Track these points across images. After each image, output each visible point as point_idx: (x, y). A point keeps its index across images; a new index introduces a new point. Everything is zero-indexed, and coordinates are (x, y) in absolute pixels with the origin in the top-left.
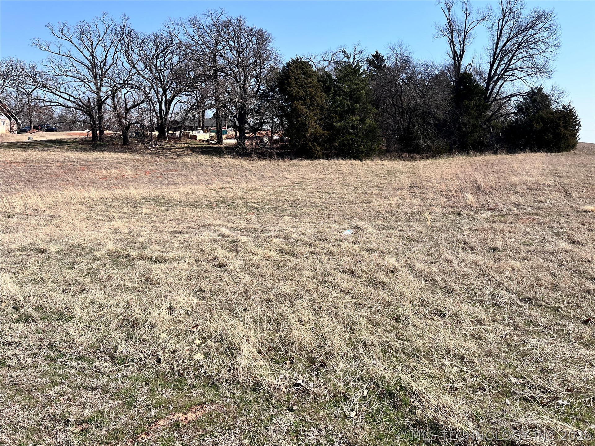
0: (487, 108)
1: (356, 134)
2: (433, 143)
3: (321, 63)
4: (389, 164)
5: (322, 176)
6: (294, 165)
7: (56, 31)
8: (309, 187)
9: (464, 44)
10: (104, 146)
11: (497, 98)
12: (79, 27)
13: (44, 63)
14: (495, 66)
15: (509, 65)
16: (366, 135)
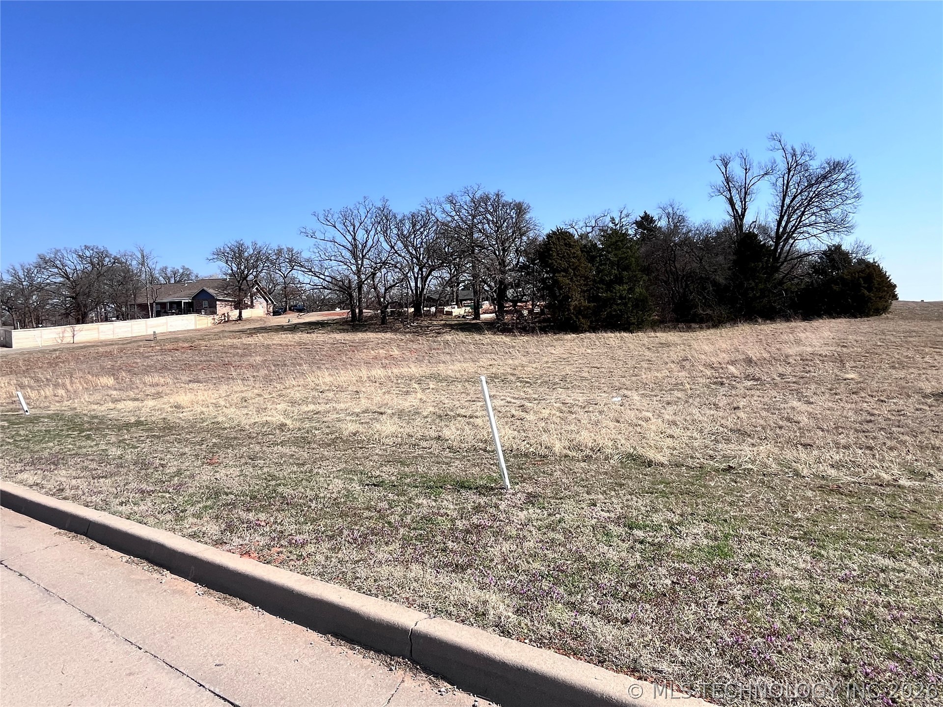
0: (777, 269)
1: (625, 304)
2: (714, 311)
3: (584, 229)
4: (663, 336)
5: (589, 351)
6: (559, 340)
7: (322, 218)
8: (576, 362)
9: (745, 201)
10: (365, 326)
11: (789, 258)
12: (343, 213)
13: (311, 250)
14: (783, 223)
15: (800, 222)
16: (636, 306)
